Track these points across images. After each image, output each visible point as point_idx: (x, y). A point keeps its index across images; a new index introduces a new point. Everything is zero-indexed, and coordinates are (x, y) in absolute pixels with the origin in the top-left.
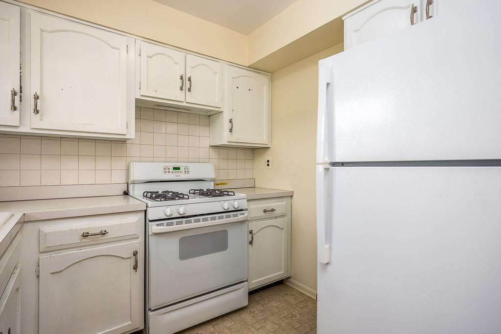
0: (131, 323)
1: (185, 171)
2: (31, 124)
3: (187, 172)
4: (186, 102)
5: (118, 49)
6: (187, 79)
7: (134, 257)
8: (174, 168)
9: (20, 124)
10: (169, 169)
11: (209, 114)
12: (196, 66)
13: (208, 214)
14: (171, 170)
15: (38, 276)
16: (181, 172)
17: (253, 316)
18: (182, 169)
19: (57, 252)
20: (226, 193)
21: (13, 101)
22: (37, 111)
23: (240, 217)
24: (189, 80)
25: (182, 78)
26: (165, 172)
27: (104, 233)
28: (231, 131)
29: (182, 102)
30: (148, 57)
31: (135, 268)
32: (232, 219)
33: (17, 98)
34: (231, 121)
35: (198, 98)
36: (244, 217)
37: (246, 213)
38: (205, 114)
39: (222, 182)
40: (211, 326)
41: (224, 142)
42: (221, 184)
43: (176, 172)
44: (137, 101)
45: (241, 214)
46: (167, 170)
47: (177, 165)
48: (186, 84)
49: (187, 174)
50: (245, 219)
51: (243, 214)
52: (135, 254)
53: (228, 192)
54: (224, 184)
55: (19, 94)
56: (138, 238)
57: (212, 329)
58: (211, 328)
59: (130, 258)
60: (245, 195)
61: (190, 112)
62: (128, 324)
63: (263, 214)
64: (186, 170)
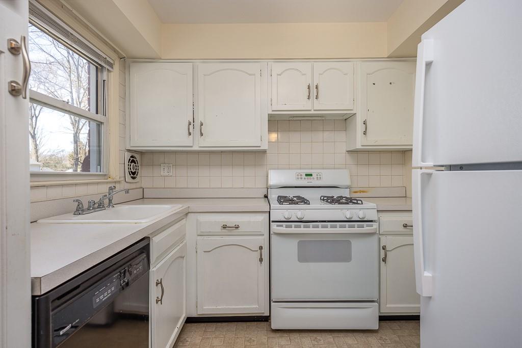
0: (258, 307)
1: (317, 178)
2: (199, 144)
3: (319, 178)
4: (315, 110)
5: (254, 75)
6: (315, 87)
7: (259, 251)
8: (307, 175)
9: (193, 144)
10: (301, 175)
11: (345, 117)
12: (324, 72)
13: (329, 221)
14: (304, 176)
15: (197, 252)
16: (313, 178)
17: (382, 344)
18: (314, 176)
19: (208, 237)
20: (356, 201)
21: (189, 129)
22: (202, 134)
23: (366, 228)
24: (317, 87)
25: (309, 88)
26: (298, 178)
27: (237, 227)
28: (365, 133)
29: (310, 110)
30: (278, 75)
31: (261, 260)
32: (356, 230)
33: (191, 127)
34: (365, 123)
35: (328, 103)
36: (372, 229)
37: (375, 225)
38: (341, 118)
39: (361, 189)
40: (331, 336)
41: (359, 146)
42: (360, 192)
43: (308, 179)
44: (270, 116)
45: (367, 226)
46: (300, 177)
47: (309, 172)
48: (313, 91)
49: (320, 181)
50: (373, 231)
51: (372, 226)
52: (261, 248)
53: (357, 200)
54: (363, 192)
55: (192, 123)
56: (263, 235)
57: (332, 340)
58: (331, 338)
59: (257, 251)
60: (375, 205)
61: (324, 118)
62: (255, 307)
63: (402, 229)
64: (319, 177)
